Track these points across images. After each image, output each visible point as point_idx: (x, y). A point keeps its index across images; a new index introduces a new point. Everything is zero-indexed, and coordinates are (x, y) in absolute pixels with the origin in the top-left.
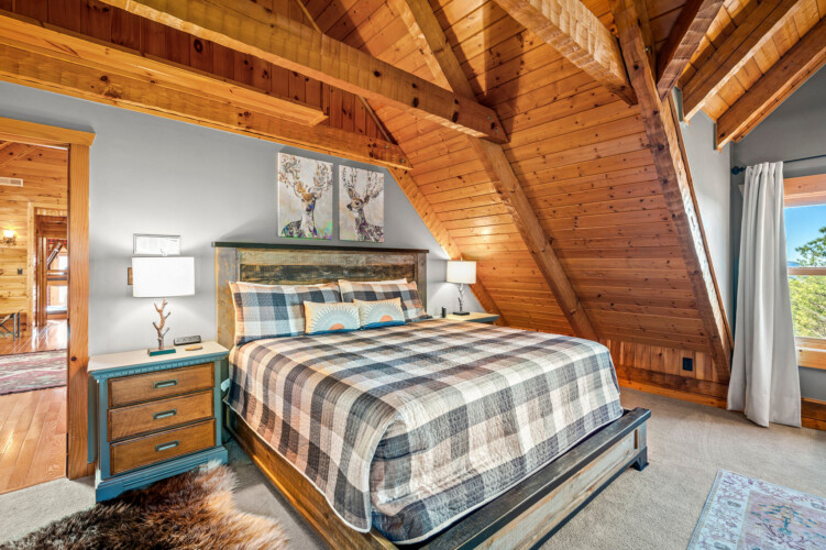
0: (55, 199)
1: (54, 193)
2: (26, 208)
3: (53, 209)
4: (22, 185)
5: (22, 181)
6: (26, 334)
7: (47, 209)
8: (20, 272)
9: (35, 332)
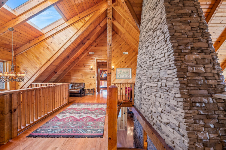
0: (100, 57)
1: (100, 55)
2: (95, 60)
3: (100, 60)
4: (94, 54)
5: (94, 52)
6: (95, 94)
7: (99, 60)
8: (94, 77)
9: (97, 93)
